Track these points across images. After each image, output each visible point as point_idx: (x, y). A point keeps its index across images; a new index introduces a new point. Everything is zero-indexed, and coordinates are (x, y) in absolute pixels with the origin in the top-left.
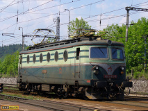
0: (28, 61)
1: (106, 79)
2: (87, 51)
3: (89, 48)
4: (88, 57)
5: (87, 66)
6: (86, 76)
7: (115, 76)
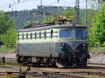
0: (23, 38)
1: (70, 53)
2: (57, 32)
3: (58, 30)
4: (57, 37)
5: (57, 43)
6: (56, 50)
7: (78, 51)
